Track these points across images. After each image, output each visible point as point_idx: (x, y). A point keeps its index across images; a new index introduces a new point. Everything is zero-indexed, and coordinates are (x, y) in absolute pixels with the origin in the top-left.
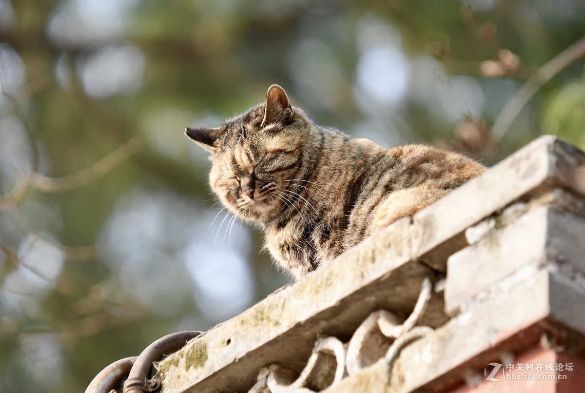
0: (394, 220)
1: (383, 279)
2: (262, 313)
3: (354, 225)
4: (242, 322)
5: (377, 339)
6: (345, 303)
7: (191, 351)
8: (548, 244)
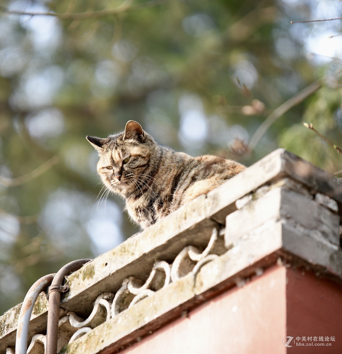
0: (197, 196)
1: (191, 229)
2: (124, 248)
3: (176, 200)
4: (114, 253)
5: (188, 262)
6: (170, 242)
7: (86, 270)
8: (281, 208)
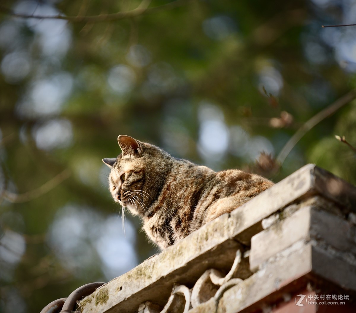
0: (220, 215)
1: (212, 250)
2: (141, 271)
3: (196, 218)
4: (129, 277)
5: (209, 286)
6: (190, 264)
7: (99, 294)
8: (311, 228)
